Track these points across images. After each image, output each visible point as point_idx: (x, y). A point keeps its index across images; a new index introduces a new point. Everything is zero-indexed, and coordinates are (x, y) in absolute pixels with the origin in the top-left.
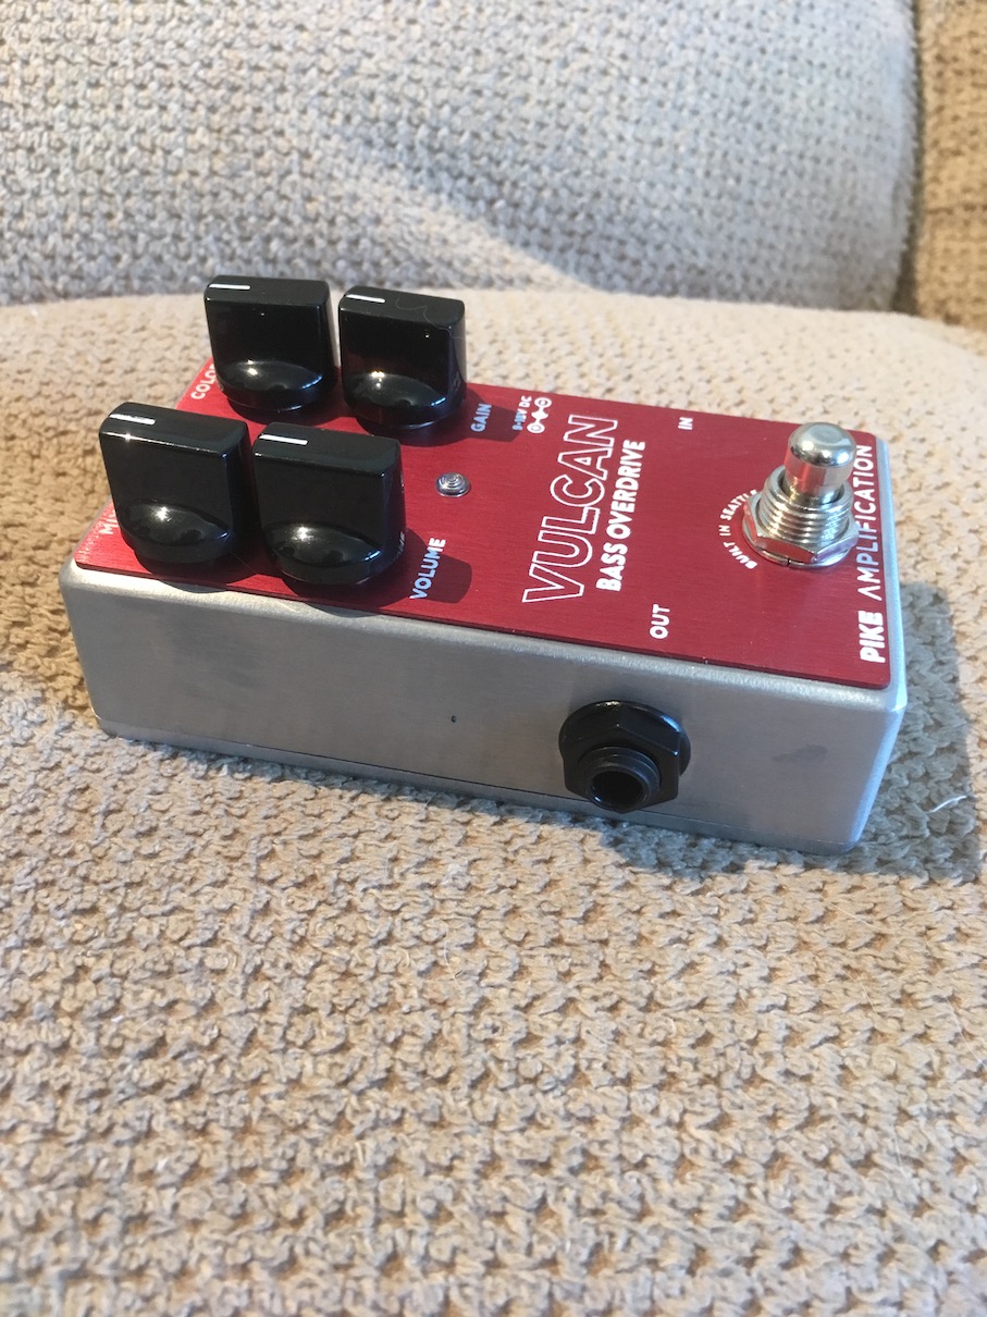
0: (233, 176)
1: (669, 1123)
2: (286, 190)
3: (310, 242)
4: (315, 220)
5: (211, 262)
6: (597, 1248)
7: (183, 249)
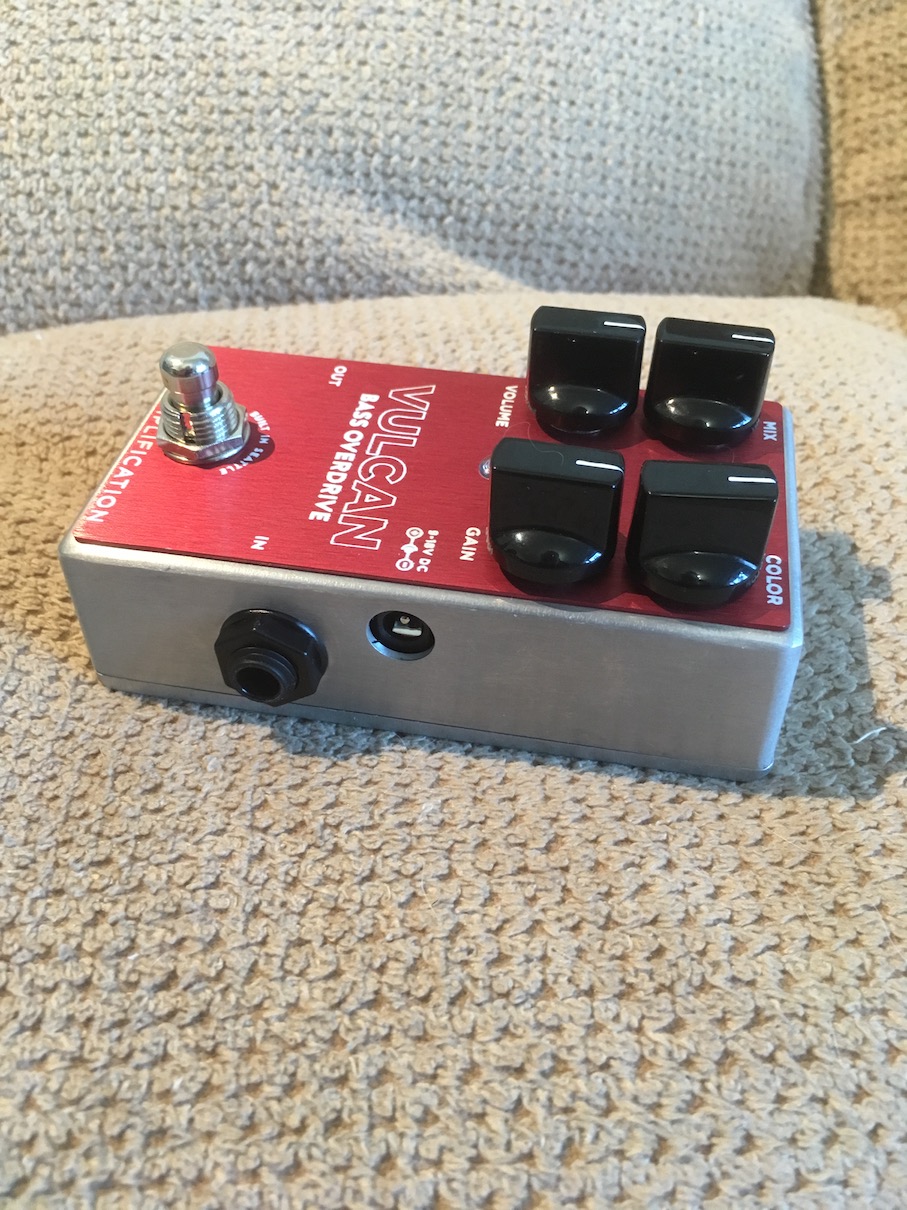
0: (211, 208)
1: (629, 1028)
2: (258, 218)
3: (281, 263)
4: (285, 243)
5: (193, 285)
6: (569, 1143)
7: (168, 274)
